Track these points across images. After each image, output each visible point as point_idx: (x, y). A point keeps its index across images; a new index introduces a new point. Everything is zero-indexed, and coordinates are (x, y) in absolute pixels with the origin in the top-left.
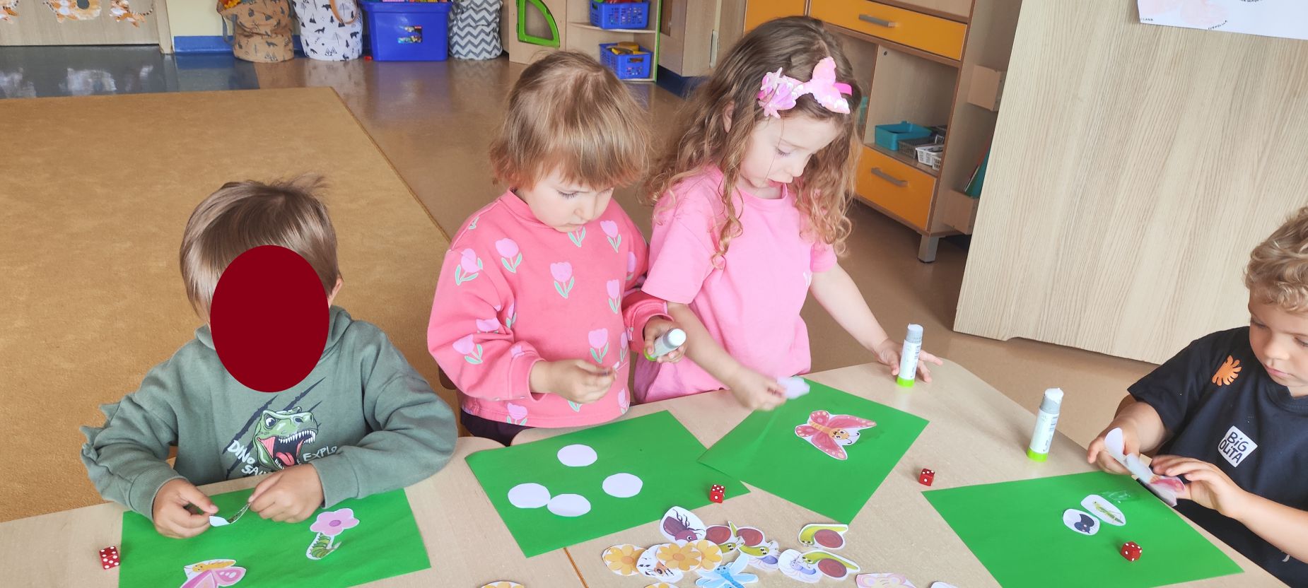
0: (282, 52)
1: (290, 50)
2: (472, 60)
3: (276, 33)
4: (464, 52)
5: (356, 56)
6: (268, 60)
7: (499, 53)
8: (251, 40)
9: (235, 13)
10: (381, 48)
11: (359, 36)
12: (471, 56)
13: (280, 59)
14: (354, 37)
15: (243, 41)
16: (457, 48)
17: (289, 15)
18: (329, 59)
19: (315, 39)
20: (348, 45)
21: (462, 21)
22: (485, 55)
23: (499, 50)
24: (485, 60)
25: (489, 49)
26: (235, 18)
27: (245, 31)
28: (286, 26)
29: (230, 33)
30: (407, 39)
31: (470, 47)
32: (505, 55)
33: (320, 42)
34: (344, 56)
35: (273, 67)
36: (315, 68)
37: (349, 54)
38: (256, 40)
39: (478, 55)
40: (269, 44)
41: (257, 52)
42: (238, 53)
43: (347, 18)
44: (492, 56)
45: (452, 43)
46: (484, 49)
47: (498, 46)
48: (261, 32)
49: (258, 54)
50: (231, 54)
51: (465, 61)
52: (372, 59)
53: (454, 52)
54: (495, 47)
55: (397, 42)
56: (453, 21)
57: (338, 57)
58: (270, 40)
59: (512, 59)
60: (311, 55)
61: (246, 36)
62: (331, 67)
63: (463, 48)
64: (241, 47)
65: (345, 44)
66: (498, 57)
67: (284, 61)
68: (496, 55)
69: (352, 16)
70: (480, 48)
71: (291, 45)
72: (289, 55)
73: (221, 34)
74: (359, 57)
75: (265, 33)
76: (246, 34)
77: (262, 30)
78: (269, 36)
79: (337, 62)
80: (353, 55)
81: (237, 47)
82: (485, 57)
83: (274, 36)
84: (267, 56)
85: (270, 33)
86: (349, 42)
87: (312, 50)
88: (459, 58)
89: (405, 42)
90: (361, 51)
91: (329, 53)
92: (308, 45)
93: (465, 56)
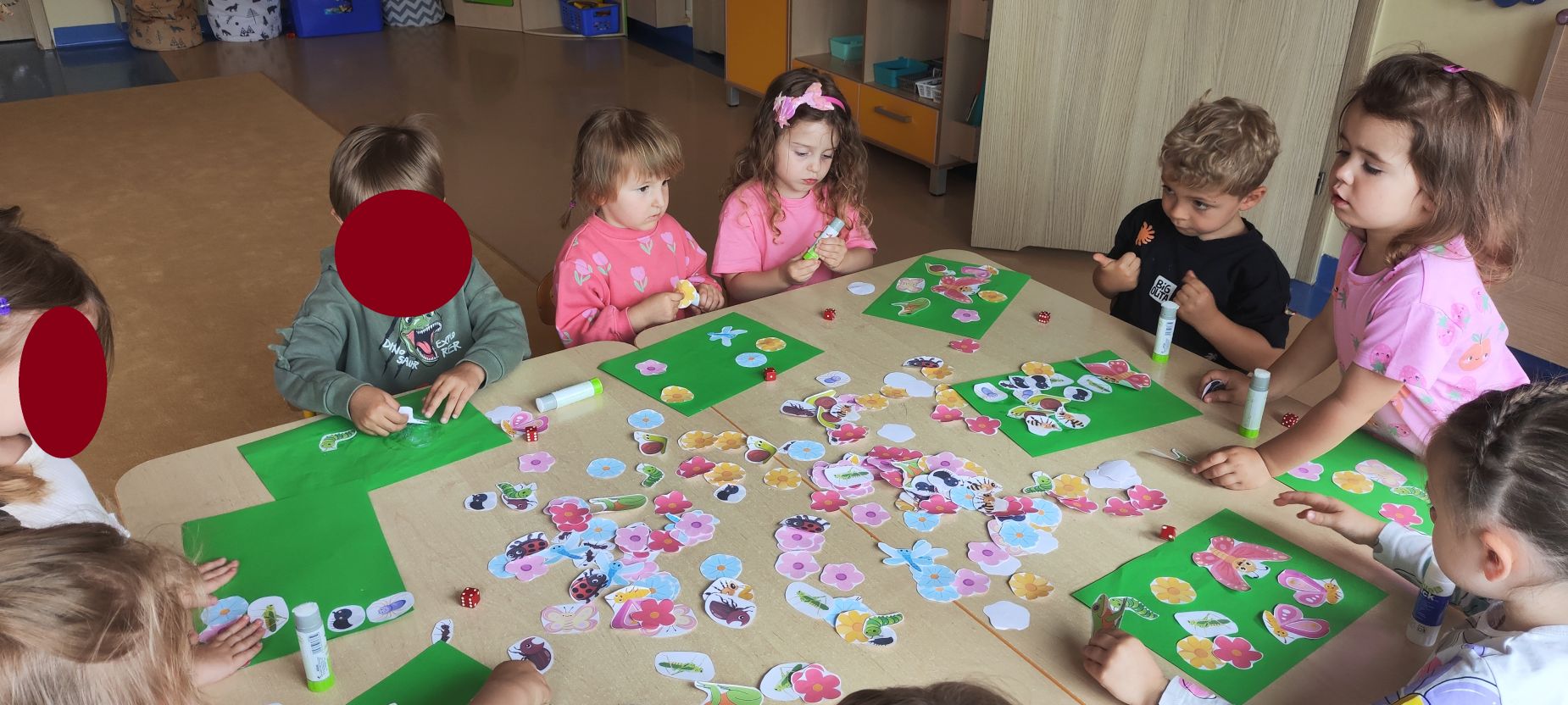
0: (189, 37)
1: (198, 33)
2: (412, 27)
3: (180, 16)
4: (401, 19)
5: (276, 33)
6: (175, 48)
7: (441, 17)
8: (152, 26)
10: (306, 22)
11: (278, 10)
12: (410, 23)
13: (189, 45)
14: (272, 12)
15: (142, 28)
16: (393, 14)
18: (246, 39)
19: (226, 18)
20: (266, 22)
22: (426, 20)
23: (441, 13)
24: (427, 26)
25: (430, 13)
26: (129, 2)
27: (143, 15)
29: (124, 19)
30: (335, 10)
31: (408, 13)
32: (449, 19)
33: (233, 21)
34: (262, 35)
35: (180, 54)
36: (229, 52)
37: (268, 32)
38: (158, 26)
39: (418, 21)
40: (174, 29)
41: (161, 39)
42: (137, 42)
44: (435, 21)
45: (386, 10)
46: (424, 14)
47: (440, 8)
48: (164, 16)
49: (162, 41)
50: (127, 44)
51: (405, 30)
52: (296, 35)
53: (389, 19)
54: (436, 10)
55: (324, 12)
57: (256, 37)
58: (175, 24)
59: (457, 23)
60: (224, 37)
61: (144, 22)
62: (248, 48)
63: (400, 14)
64: (140, 35)
65: (263, 20)
66: (441, 22)
67: (193, 47)
68: (438, 19)
70: (420, 12)
71: (198, 28)
72: (198, 40)
73: (113, 21)
74: (281, 34)
75: (166, 16)
76: (144, 19)
77: (164, 13)
78: (172, 19)
79: (255, 42)
80: (273, 33)
81: (135, 35)
82: (426, 23)
83: (179, 18)
84: (173, 43)
85: (173, 16)
86: (267, 19)
87: (224, 31)
88: (396, 26)
89: (333, 12)
90: (281, 28)
91: (244, 33)
92: (218, 26)
93: (404, 23)
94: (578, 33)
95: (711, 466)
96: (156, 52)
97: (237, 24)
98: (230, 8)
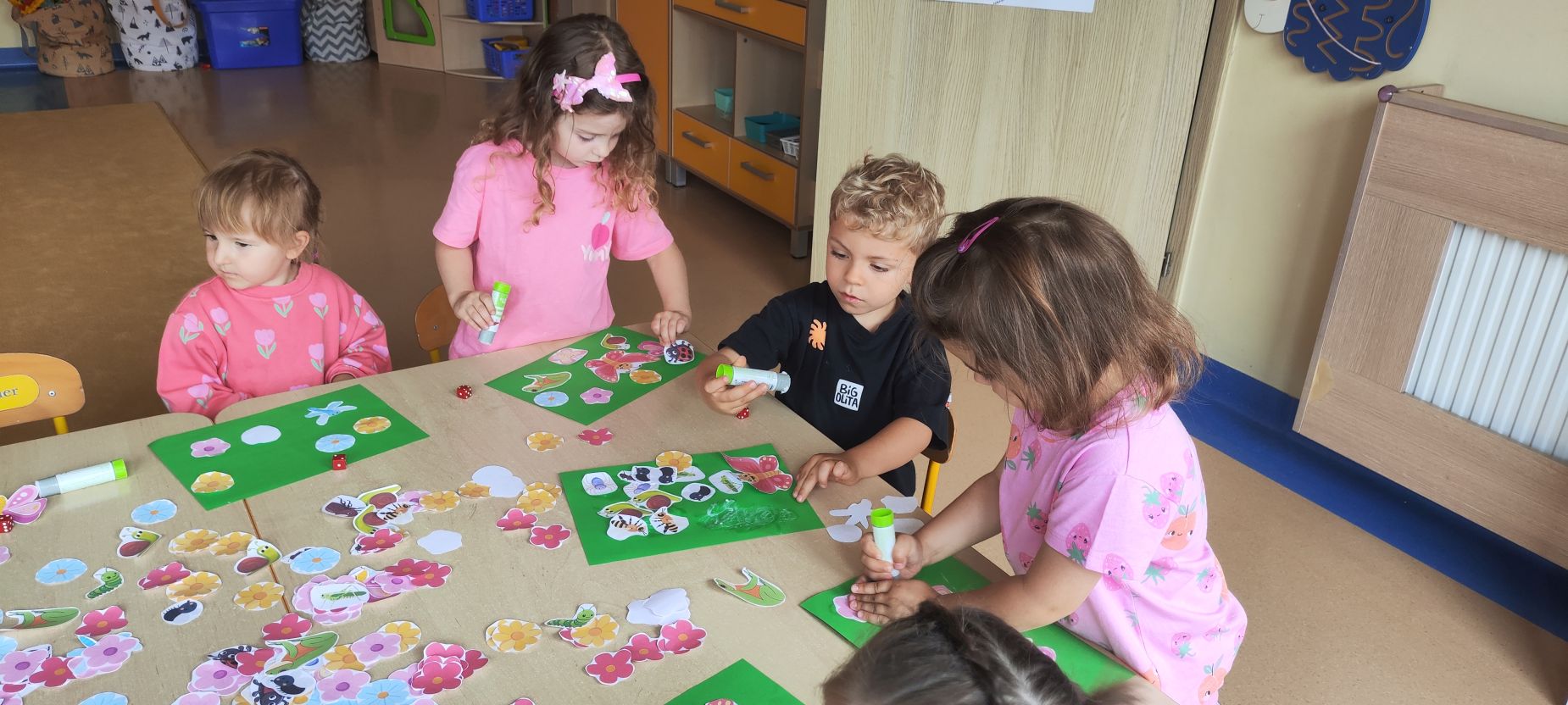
0: (97, 64)
1: (109, 61)
2: (333, 62)
3: (89, 42)
4: (323, 54)
5: (191, 64)
6: (82, 74)
7: (365, 54)
8: (58, 51)
9: (35, 20)
10: (221, 54)
11: (193, 41)
12: (332, 58)
13: (97, 72)
14: (187, 43)
15: (49, 52)
16: (314, 49)
17: (105, 21)
18: (158, 69)
19: (139, 47)
20: (179, 53)
21: (318, 18)
22: (348, 56)
23: (365, 50)
24: (349, 62)
25: (353, 49)
26: (35, 27)
27: (50, 41)
28: (101, 33)
29: (31, 43)
30: (252, 42)
31: (330, 48)
32: (373, 55)
33: (145, 50)
34: (175, 65)
35: (88, 81)
36: (142, 81)
37: (181, 62)
38: (64, 51)
39: (340, 57)
40: (82, 55)
41: (68, 65)
42: (45, 67)
43: (176, 21)
44: (358, 57)
45: (308, 45)
46: (347, 50)
47: (365, 45)
48: (71, 42)
49: (69, 68)
50: (35, 68)
51: (326, 65)
52: (211, 67)
53: (311, 54)
54: (360, 47)
55: (239, 45)
56: (307, 19)
57: (168, 67)
58: (83, 51)
59: (381, 60)
60: (136, 66)
61: (52, 47)
62: (161, 78)
63: (322, 49)
64: (46, 60)
65: (176, 50)
66: (365, 59)
67: (102, 74)
68: (362, 55)
69: (183, 18)
70: (342, 49)
71: (109, 56)
72: (107, 68)
73: (21, 46)
74: (196, 66)
75: (74, 42)
76: (51, 44)
77: (71, 39)
78: (80, 45)
79: (167, 72)
80: (187, 63)
81: (41, 60)
82: (349, 59)
83: (87, 45)
84: (80, 69)
85: (81, 43)
86: (181, 49)
87: (136, 60)
88: (318, 61)
89: (249, 45)
90: (197, 59)
91: (157, 62)
92: (130, 54)
93: (325, 58)
94: (499, 75)
95: (186, 575)
96: (61, 78)
97: (149, 53)
98: (142, 37)
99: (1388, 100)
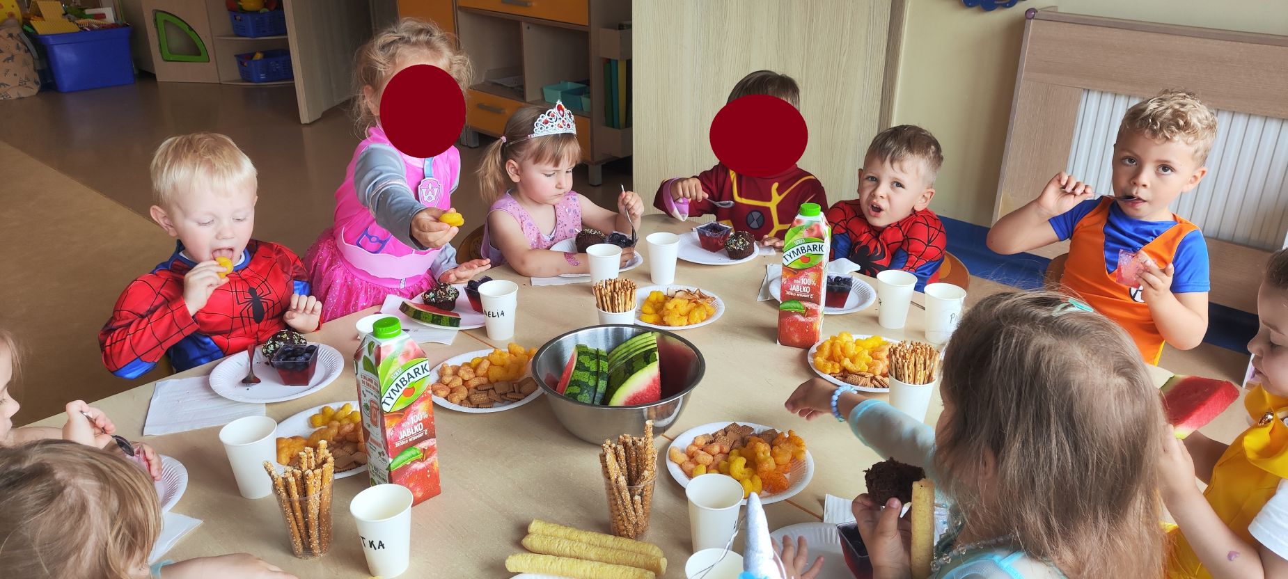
59: (158, 80)
99: (1033, 18)
